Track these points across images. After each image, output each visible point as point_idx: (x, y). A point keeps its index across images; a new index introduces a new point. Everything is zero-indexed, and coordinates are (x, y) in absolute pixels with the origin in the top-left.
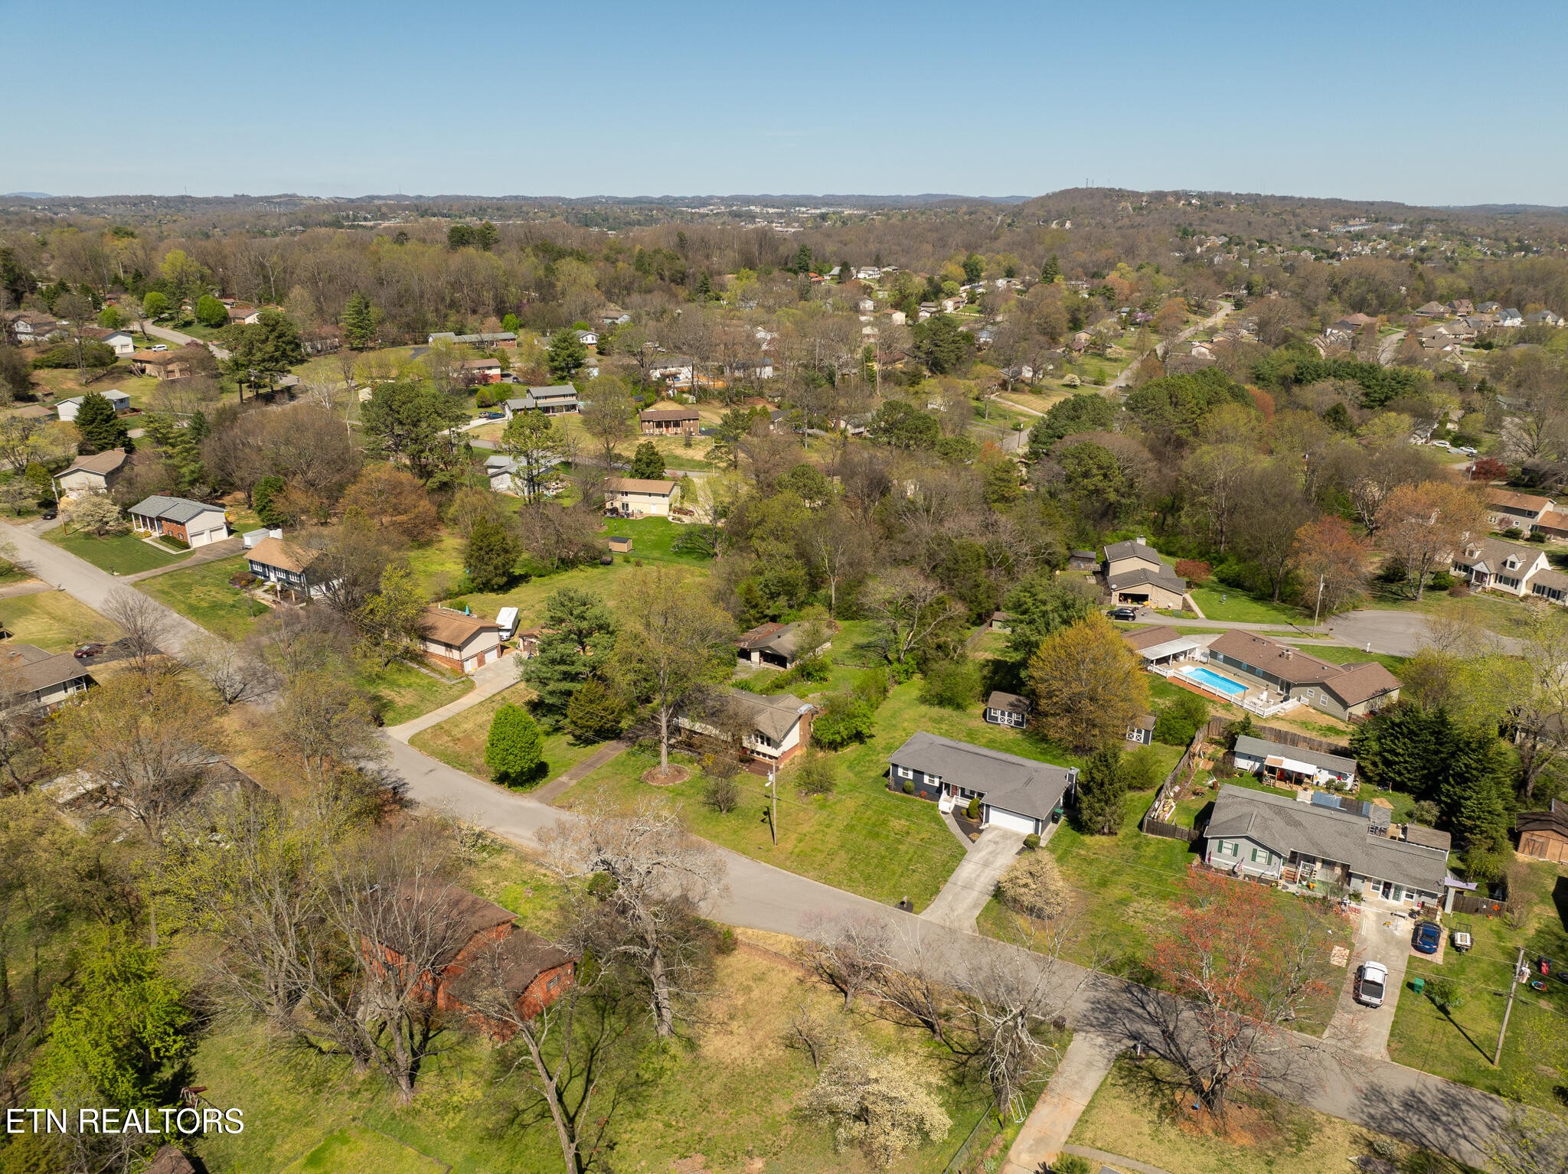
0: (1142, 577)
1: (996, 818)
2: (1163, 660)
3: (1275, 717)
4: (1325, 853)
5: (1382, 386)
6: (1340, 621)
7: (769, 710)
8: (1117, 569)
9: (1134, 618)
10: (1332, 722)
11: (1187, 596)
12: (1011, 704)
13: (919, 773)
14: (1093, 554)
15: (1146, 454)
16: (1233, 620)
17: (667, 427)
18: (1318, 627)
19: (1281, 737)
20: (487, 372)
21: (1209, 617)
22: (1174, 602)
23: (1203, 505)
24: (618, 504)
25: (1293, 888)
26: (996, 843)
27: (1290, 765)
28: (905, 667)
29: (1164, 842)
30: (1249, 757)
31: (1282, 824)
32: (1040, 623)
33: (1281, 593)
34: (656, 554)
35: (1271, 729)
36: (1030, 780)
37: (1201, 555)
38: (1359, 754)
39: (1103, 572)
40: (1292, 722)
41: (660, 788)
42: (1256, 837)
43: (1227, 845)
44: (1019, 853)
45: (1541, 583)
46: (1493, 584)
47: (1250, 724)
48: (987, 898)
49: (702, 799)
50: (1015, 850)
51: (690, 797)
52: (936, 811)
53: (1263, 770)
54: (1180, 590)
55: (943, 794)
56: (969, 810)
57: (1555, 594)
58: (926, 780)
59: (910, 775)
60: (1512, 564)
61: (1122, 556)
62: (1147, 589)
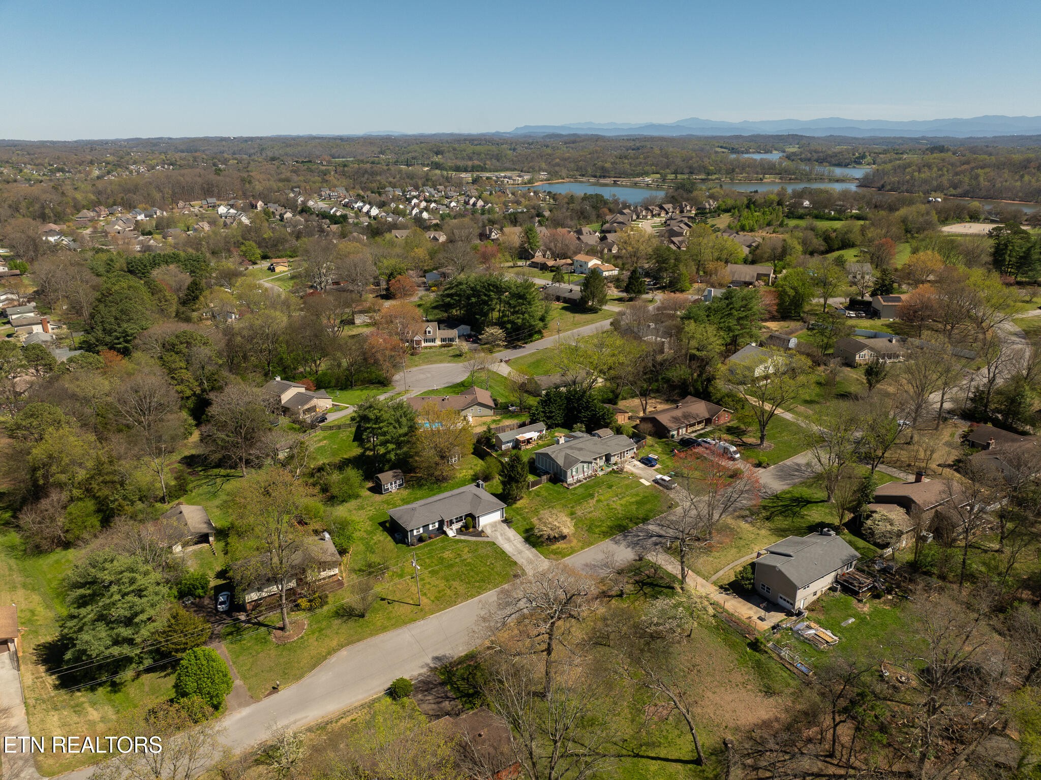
0: (305, 396)
4: (600, 454)
8: (285, 398)
9: (326, 419)
12: (394, 476)
13: (426, 527)
25: (600, 473)
29: (541, 487)
31: (578, 452)
36: (477, 495)
41: (302, 637)
42: (582, 460)
43: (574, 470)
44: (509, 527)
45: (444, 337)
46: (423, 344)
47: (489, 430)
48: (534, 550)
49: (337, 622)
50: (506, 527)
51: (329, 627)
52: (450, 539)
53: (517, 444)
54: (328, 396)
55: (445, 528)
56: (466, 527)
57: (452, 340)
58: (431, 527)
59: (421, 530)
60: (429, 332)
61: (285, 389)
62: (315, 402)
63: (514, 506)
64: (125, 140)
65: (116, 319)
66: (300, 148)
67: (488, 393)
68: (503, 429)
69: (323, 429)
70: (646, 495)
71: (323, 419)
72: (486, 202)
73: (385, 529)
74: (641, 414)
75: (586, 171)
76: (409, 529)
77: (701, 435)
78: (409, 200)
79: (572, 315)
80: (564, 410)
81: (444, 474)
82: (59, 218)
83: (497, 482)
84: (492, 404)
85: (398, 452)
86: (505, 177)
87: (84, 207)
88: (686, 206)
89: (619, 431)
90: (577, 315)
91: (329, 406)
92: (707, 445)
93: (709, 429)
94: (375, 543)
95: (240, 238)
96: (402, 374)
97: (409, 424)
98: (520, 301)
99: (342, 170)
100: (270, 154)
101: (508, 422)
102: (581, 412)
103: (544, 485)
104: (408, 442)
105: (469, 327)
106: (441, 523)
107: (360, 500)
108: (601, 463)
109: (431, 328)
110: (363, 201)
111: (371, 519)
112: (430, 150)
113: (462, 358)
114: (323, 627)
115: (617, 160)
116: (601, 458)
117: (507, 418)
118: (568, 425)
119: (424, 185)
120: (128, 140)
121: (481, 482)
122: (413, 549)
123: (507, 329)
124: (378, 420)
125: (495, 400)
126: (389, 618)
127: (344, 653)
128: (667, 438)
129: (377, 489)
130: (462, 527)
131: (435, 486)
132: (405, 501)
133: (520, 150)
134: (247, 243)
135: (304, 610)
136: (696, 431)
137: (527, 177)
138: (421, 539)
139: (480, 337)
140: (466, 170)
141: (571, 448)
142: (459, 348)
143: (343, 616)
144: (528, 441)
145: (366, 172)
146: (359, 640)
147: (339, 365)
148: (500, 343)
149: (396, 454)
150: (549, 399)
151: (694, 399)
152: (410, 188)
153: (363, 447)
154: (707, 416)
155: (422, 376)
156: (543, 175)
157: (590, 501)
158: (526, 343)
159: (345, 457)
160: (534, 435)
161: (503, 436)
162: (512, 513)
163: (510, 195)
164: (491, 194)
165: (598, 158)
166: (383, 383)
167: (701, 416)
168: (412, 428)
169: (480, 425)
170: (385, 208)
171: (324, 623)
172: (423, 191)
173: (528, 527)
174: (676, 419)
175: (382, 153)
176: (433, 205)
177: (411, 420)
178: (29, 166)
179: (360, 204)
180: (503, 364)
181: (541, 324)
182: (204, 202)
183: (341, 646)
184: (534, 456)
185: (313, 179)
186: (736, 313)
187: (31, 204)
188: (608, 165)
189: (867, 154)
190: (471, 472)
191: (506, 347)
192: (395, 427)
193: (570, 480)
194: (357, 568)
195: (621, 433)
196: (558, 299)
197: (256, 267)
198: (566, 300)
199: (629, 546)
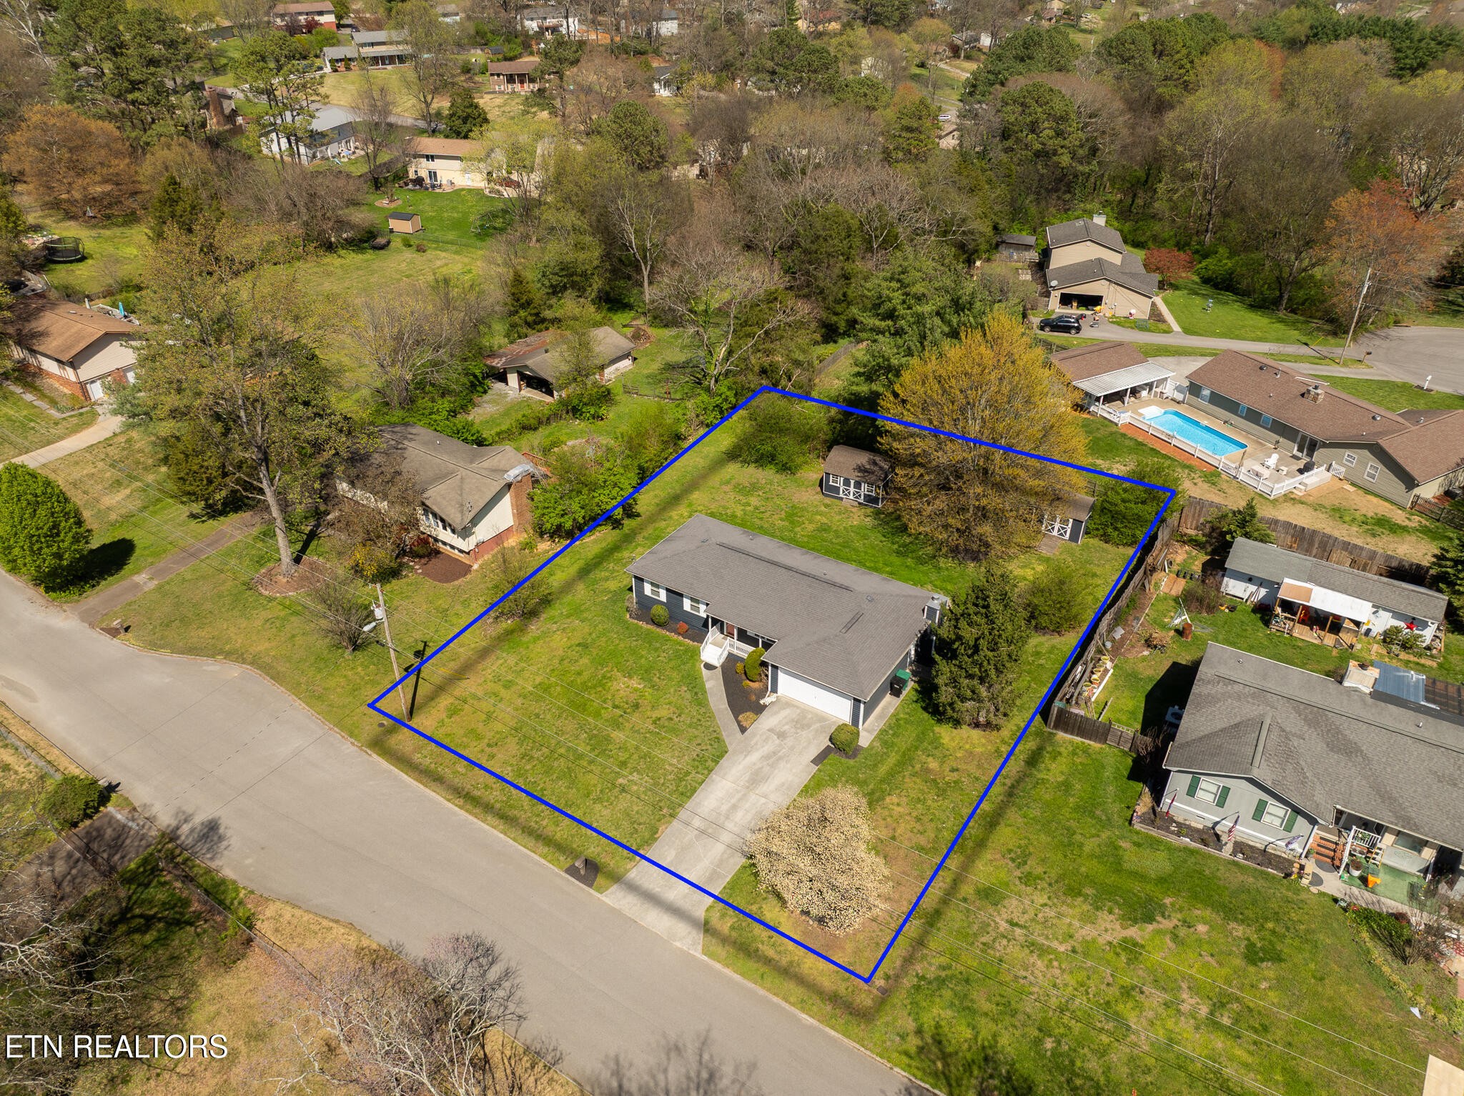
0: (1096, 270)
1: (789, 687)
2: (1118, 396)
3: (1289, 498)
4: (1407, 821)
5: (1417, 50)
6: (1377, 342)
7: (462, 472)
8: (1062, 258)
9: (1078, 329)
10: (1384, 509)
11: (1158, 300)
12: (860, 469)
13: (675, 595)
14: (1031, 240)
15: (1118, 105)
16: (1223, 335)
17: (522, 82)
18: (1349, 348)
19: (1304, 540)
20: (317, 18)
21: (1187, 331)
22: (1137, 307)
23: (1190, 176)
24: (423, 174)
25: (1333, 884)
26: (782, 735)
27: (1325, 600)
28: (718, 400)
29: (1086, 751)
30: (1250, 579)
31: (1320, 747)
32: (912, 339)
33: (1290, 299)
34: (451, 236)
35: (1288, 525)
36: (856, 619)
37: (1180, 246)
38: (1451, 584)
39: (1041, 266)
40: (1318, 507)
43: (1207, 785)
44: (818, 759)
53: (1273, 603)
55: (711, 632)
58: (687, 606)
59: (663, 595)
62: (1100, 288)
76: (634, 570)
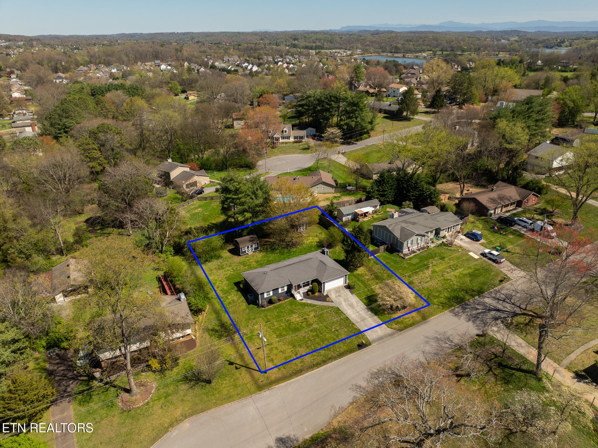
8: (174, 175)
9: (203, 192)
12: (250, 241)
13: (276, 290)
25: (432, 245)
26: (339, 296)
30: (348, 215)
36: (322, 262)
41: (148, 403)
42: (417, 233)
43: (409, 242)
44: (352, 293)
45: (296, 135)
46: (281, 140)
47: (332, 204)
48: (376, 317)
49: (184, 387)
50: (349, 293)
51: (176, 392)
52: (297, 302)
53: (355, 217)
54: (206, 174)
55: (293, 292)
56: (312, 291)
57: (302, 138)
58: (280, 291)
59: (271, 293)
60: (286, 132)
61: (174, 168)
62: (196, 178)
63: (355, 272)
64: (116, 35)
65: (59, 115)
66: (214, 38)
67: (330, 175)
68: (343, 204)
69: (199, 199)
70: (478, 267)
71: (201, 192)
72: (324, 65)
73: (240, 290)
74: (458, 195)
75: (386, 49)
76: (259, 292)
77: (515, 215)
78: (277, 63)
79: (391, 122)
80: (394, 189)
81: (294, 241)
82: (66, 70)
83: (339, 251)
84: (334, 184)
85: (255, 220)
86: (336, 52)
87: (82, 65)
88: (455, 65)
89: (443, 209)
90: (395, 122)
91: (207, 182)
92: (524, 224)
93: (520, 209)
94: (230, 303)
95: (169, 80)
96: (264, 160)
97: (264, 196)
98: (355, 108)
99: (238, 47)
100: (196, 40)
101: (346, 198)
102: (409, 192)
103: (382, 253)
104: (263, 212)
105: (314, 130)
106: (290, 287)
107: (220, 260)
108: (431, 236)
109: (287, 128)
110: (248, 63)
111: (228, 279)
112: (291, 38)
113: (309, 151)
114: (170, 392)
115: (405, 43)
116: (432, 232)
117: (346, 195)
118: (398, 202)
119: (286, 55)
120: (118, 35)
121: (326, 250)
122: (264, 311)
123: (344, 129)
124: (237, 191)
125: (335, 181)
126: (235, 386)
127: (186, 425)
128: (486, 216)
129: (236, 252)
130: (309, 291)
131: (286, 250)
132: (260, 264)
133: (344, 37)
134: (173, 82)
135: (154, 372)
136: (509, 211)
137: (349, 52)
138: (270, 302)
139: (323, 135)
140: (312, 49)
141: (405, 222)
142: (307, 143)
143: (191, 380)
144: (365, 215)
145: (251, 49)
146: (203, 411)
147: (218, 154)
148: (338, 139)
149: (253, 222)
150: (383, 180)
151: (504, 184)
152: (277, 56)
153: (226, 215)
154: (519, 199)
155: (279, 163)
156: (359, 51)
157: (425, 271)
158: (357, 141)
159: (214, 222)
160: (369, 209)
161: (345, 210)
162: (355, 279)
163: (339, 61)
164: (327, 59)
165: (393, 41)
166: (250, 167)
167: (514, 198)
168: (267, 200)
169: (324, 200)
170: (262, 67)
171: (172, 388)
172: (285, 58)
173: (369, 294)
174: (493, 200)
175: (262, 39)
176: (291, 66)
177: (266, 193)
178: (60, 47)
179: (246, 64)
180: (340, 156)
181: (369, 126)
182: (153, 63)
183: (185, 417)
184: (372, 228)
185: (219, 51)
186: (535, 116)
187: (50, 62)
188: (399, 45)
189: (566, 40)
190: (317, 239)
191: (343, 144)
192: (252, 199)
193: (405, 251)
194: (210, 327)
195: (446, 211)
196: (380, 111)
197: (177, 97)
198: (386, 112)
199: (469, 320)
